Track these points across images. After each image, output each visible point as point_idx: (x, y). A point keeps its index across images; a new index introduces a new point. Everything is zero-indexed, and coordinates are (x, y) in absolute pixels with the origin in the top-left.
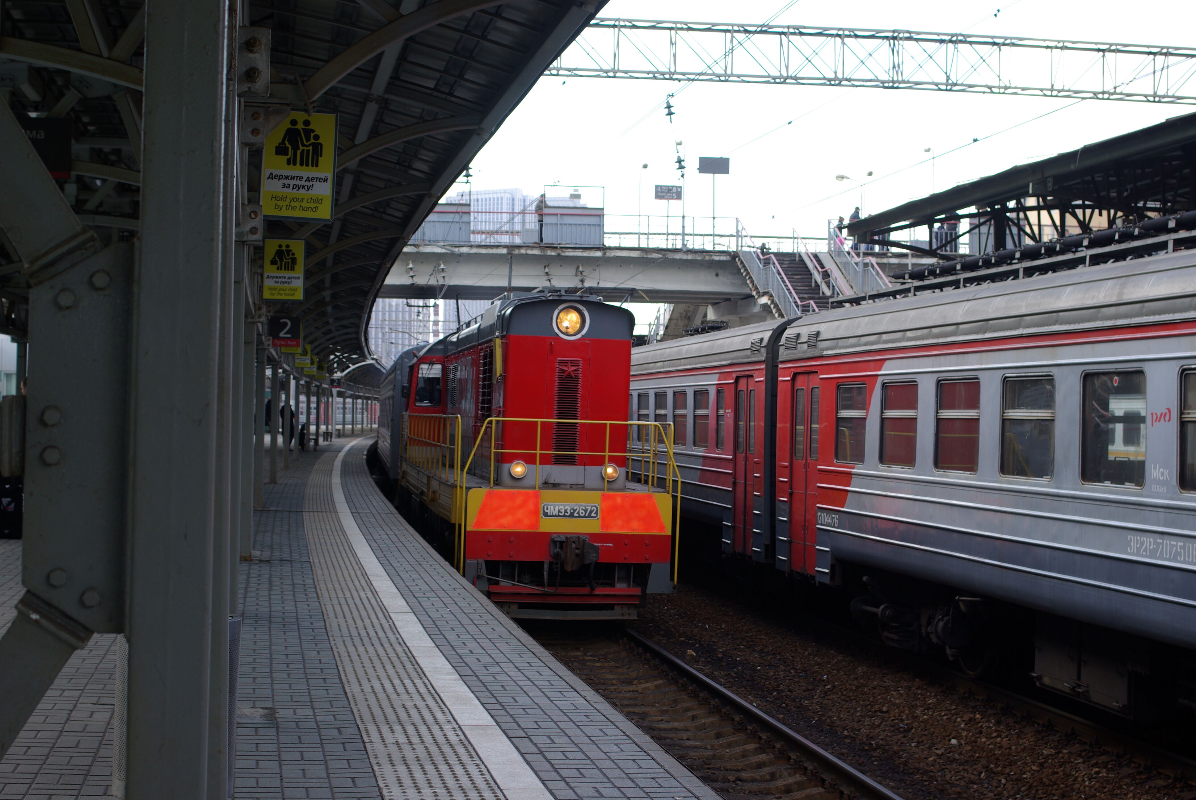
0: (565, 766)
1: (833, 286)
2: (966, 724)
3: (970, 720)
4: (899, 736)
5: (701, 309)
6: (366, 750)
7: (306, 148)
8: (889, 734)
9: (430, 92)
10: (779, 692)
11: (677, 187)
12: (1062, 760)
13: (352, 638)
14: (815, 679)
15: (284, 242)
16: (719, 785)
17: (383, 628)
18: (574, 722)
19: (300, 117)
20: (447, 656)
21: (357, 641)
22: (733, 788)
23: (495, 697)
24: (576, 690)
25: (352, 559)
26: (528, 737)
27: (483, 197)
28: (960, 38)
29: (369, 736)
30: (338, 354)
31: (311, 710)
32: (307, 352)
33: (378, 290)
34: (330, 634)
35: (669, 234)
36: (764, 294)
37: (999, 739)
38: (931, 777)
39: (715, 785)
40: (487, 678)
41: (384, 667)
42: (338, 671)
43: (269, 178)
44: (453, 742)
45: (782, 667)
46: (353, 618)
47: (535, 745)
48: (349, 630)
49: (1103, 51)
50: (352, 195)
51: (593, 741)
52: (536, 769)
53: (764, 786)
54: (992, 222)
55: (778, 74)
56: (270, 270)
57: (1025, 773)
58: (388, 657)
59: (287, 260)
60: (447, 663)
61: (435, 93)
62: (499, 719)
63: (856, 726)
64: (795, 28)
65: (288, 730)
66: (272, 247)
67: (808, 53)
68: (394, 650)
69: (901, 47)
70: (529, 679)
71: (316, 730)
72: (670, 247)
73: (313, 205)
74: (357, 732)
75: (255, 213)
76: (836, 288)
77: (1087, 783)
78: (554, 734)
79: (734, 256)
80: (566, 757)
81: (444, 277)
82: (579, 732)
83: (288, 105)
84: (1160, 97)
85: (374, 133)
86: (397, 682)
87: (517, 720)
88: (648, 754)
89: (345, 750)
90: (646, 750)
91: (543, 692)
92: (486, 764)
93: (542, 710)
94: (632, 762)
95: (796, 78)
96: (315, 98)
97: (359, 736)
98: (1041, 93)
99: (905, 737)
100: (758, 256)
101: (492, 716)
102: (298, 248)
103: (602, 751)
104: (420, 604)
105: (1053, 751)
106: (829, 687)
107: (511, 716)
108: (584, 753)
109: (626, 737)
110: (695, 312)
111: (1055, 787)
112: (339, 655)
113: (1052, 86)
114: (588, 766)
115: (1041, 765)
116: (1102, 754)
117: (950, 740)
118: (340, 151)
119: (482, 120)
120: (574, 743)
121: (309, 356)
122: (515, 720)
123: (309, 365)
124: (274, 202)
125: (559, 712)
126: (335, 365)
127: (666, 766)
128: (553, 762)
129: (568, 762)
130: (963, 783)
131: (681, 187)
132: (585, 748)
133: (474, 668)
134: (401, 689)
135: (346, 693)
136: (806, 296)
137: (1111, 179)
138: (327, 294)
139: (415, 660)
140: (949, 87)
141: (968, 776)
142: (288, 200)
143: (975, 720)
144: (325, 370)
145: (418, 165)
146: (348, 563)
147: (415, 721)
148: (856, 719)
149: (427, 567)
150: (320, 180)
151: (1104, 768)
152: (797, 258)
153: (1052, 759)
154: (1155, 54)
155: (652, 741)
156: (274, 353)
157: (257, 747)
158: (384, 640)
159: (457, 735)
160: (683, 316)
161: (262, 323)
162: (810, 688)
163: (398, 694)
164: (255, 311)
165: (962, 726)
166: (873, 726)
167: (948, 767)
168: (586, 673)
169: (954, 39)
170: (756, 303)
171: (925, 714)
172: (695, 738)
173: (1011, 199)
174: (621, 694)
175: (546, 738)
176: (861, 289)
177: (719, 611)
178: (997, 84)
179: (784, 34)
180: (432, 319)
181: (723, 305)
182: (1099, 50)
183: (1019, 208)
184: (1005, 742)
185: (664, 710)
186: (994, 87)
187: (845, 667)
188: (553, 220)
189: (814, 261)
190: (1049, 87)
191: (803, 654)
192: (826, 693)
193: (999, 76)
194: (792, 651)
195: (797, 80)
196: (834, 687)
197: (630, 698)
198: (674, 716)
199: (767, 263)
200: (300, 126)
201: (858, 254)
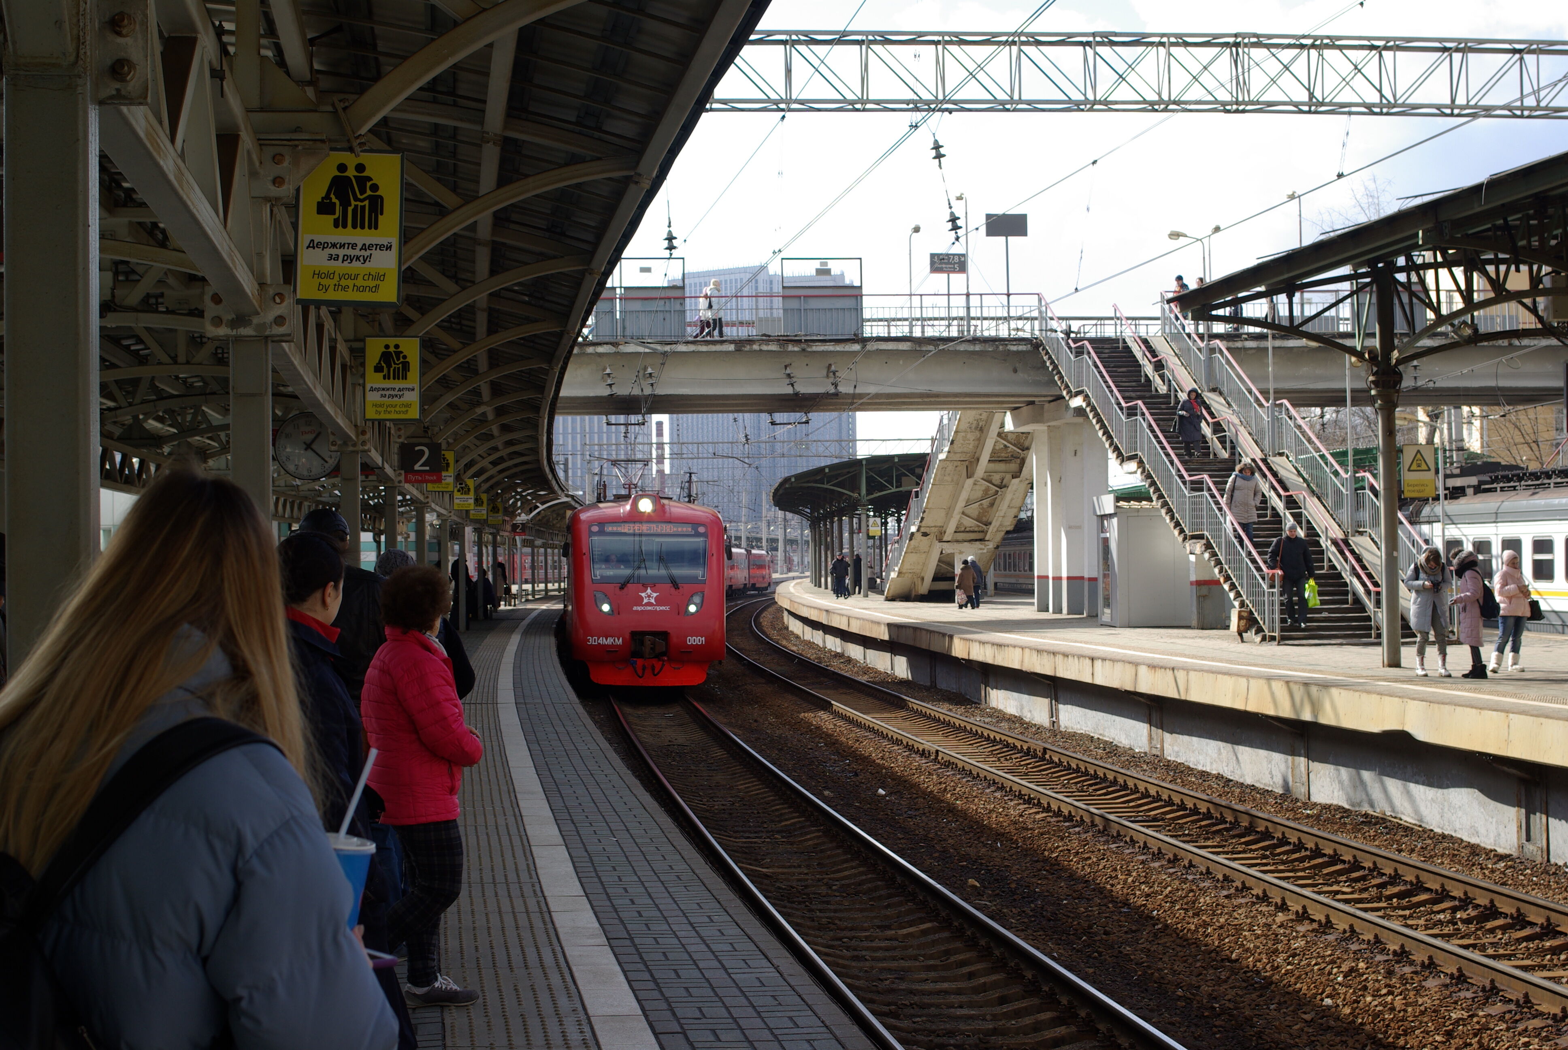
1: (1169, 381)
2: (1345, 977)
3: (1352, 970)
4: (1254, 996)
5: (997, 417)
8: (1240, 993)
9: (568, 127)
10: (1091, 935)
11: (956, 255)
12: (1477, 1027)
14: (1140, 916)
15: (392, 342)
17: (516, 870)
18: (754, 1007)
19: (351, 160)
20: (597, 909)
21: (476, 889)
23: (649, 971)
24: (766, 957)
25: (499, 770)
26: (683, 1033)
28: (1325, 41)
29: (454, 1036)
30: (519, 490)
32: (469, 490)
33: (554, 405)
35: (950, 319)
36: (1078, 394)
37: (1390, 998)
40: (646, 942)
41: (503, 928)
43: (308, 247)
44: (573, 1044)
45: (1096, 900)
46: (479, 856)
47: (691, 1044)
49: (1520, 51)
51: (775, 1036)
54: (1374, 288)
55: (1082, 99)
56: (374, 380)
58: (513, 913)
59: (396, 365)
60: (594, 920)
61: (577, 129)
63: (1194, 980)
64: (1103, 35)
66: (375, 348)
67: (1121, 68)
68: (525, 902)
69: (1246, 57)
70: (704, 941)
73: (372, 283)
75: (279, 295)
76: (1173, 382)
78: (721, 1026)
79: (1035, 344)
81: (652, 385)
82: (757, 1023)
83: (322, 141)
85: (504, 180)
86: (515, 951)
87: (673, 1005)
91: (720, 962)
93: (713, 989)
95: (1106, 102)
96: (362, 132)
98: (1437, 112)
99: (1261, 996)
102: (411, 348)
104: (578, 832)
105: (1466, 1015)
106: (1160, 926)
107: (666, 999)
110: (989, 421)
113: (1453, 100)
115: (1449, 1034)
116: (1534, 1017)
117: (1322, 1000)
119: (637, 164)
120: (747, 1039)
121: (472, 495)
122: (670, 1005)
124: (317, 280)
125: (734, 991)
133: (630, 927)
134: (518, 961)
136: (1133, 394)
137: (1532, 222)
140: (1313, 108)
142: (337, 278)
143: (1357, 970)
144: (501, 514)
146: (492, 775)
147: (526, 1012)
148: (1195, 972)
149: (601, 779)
150: (381, 247)
151: (1536, 1037)
152: (1120, 344)
153: (1464, 1025)
158: (514, 887)
159: (582, 1032)
160: (974, 426)
162: (1134, 928)
163: (512, 970)
165: (1340, 979)
166: (1219, 982)
167: (1320, 1038)
168: (828, 914)
169: (1318, 42)
170: (1067, 406)
171: (1289, 964)
172: (971, 1005)
173: (1398, 253)
174: (874, 944)
175: (708, 1032)
176: (1207, 383)
177: (1015, 823)
178: (1377, 101)
179: (1088, 44)
180: (654, 439)
181: (1025, 410)
182: (1514, 51)
183: (1411, 267)
184: (1399, 1002)
185: (932, 966)
186: (1374, 105)
187: (1182, 898)
188: (794, 304)
189: (1143, 347)
190: (1448, 102)
191: (1125, 881)
192: (1155, 935)
193: (1380, 91)
194: (1111, 877)
195: (1108, 105)
196: (1166, 926)
197: (887, 949)
198: (943, 974)
199: (1079, 352)
200: (351, 173)
201: (1201, 337)
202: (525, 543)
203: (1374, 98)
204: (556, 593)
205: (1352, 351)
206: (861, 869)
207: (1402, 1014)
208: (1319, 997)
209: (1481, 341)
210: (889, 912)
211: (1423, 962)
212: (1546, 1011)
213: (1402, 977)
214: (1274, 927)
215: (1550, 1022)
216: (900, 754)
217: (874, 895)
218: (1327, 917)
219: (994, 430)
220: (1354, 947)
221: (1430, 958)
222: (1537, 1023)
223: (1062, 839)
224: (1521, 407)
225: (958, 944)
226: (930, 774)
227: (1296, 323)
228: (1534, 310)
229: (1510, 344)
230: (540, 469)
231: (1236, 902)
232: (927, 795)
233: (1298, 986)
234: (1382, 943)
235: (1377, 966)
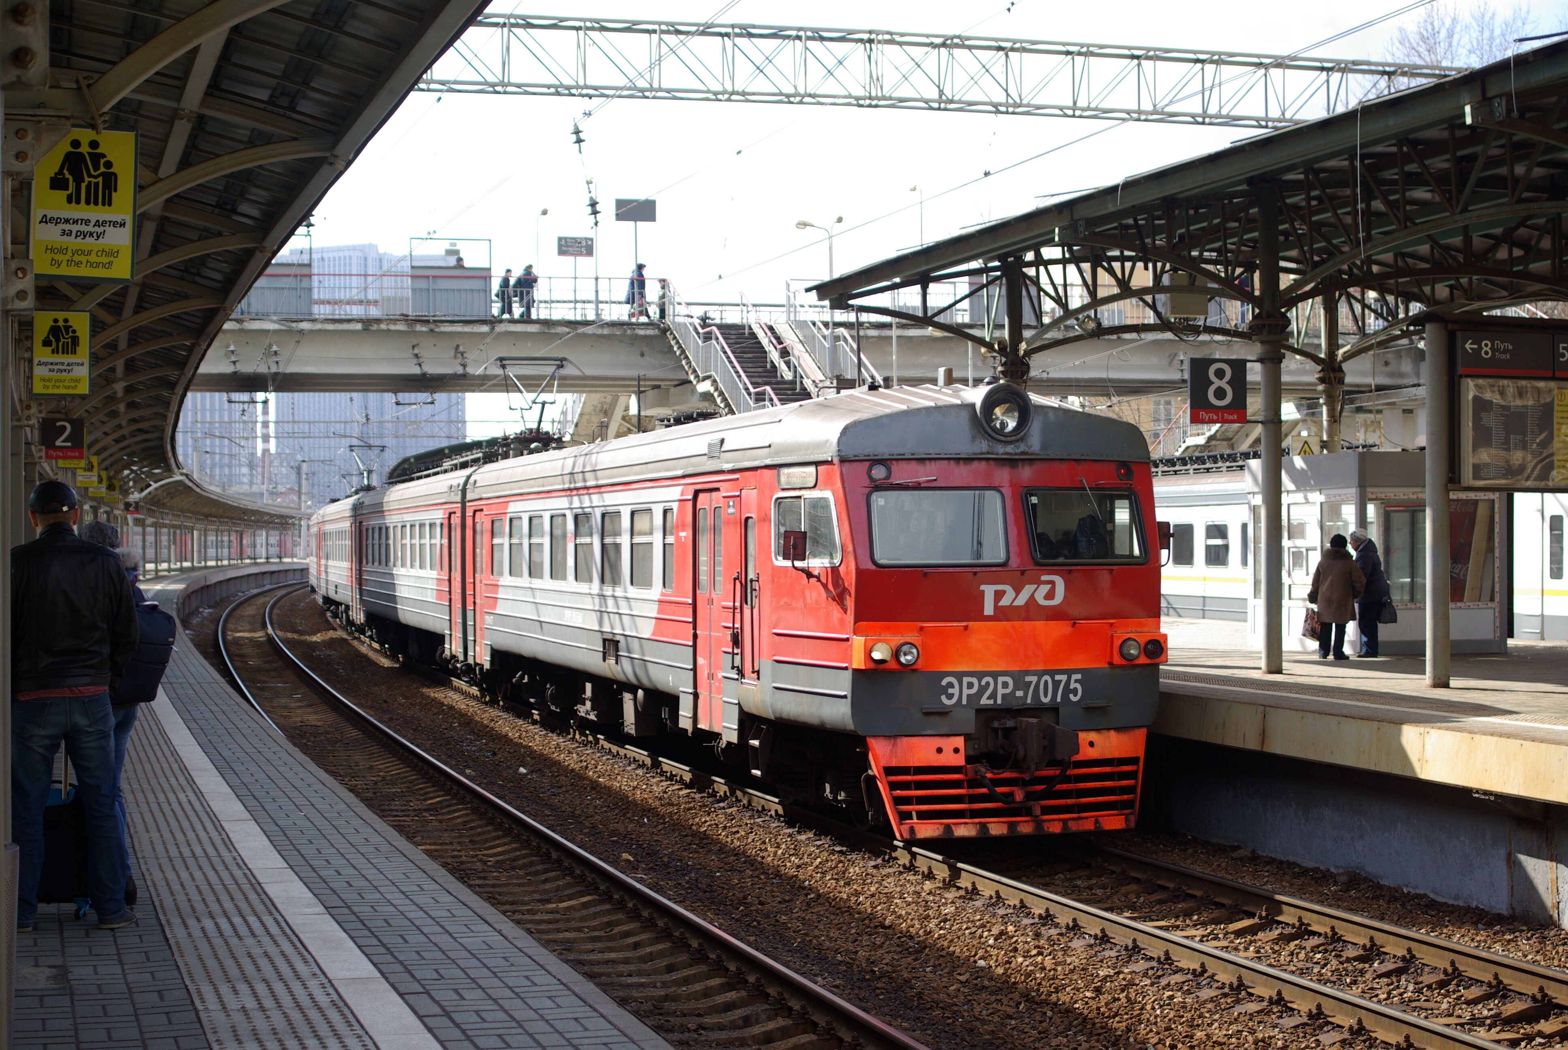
0: (482, 1032)
1: (795, 367)
2: (996, 940)
3: (1002, 933)
4: (909, 959)
5: (622, 400)
6: (200, 1022)
7: (93, 180)
8: (896, 957)
9: (262, 106)
10: (747, 905)
11: (586, 239)
12: (1124, 983)
13: (171, 860)
14: (793, 887)
15: (61, 315)
16: (677, 1036)
17: (213, 844)
18: (488, 968)
19: (85, 136)
20: (305, 880)
21: (178, 863)
22: (696, 1040)
23: (376, 937)
24: (486, 922)
25: (165, 748)
26: (427, 993)
27: (331, 255)
28: (956, 41)
29: (203, 1001)
30: (135, 468)
31: (119, 967)
32: (92, 467)
33: (190, 381)
34: (139, 855)
35: (576, 302)
36: (705, 379)
37: (1039, 958)
38: (955, 1012)
39: (670, 1036)
40: (364, 910)
41: (218, 900)
42: (155, 907)
43: (41, 222)
44: (322, 1005)
45: (748, 872)
46: (171, 831)
47: (437, 1003)
48: (166, 848)
49: (1138, 57)
50: (155, 250)
51: (517, 994)
52: (442, 1038)
53: (735, 1034)
54: (1004, 281)
55: (720, 89)
56: (42, 354)
57: (1075, 1002)
58: (223, 885)
59: (65, 340)
60: (306, 890)
61: (269, 108)
62: (384, 968)
63: (851, 946)
64: (742, 27)
65: (87, 997)
66: (43, 322)
67: (759, 59)
68: (232, 875)
69: (880, 53)
70: (421, 908)
71: (127, 996)
72: (579, 318)
73: (105, 260)
74: (187, 996)
75: (23, 270)
76: (799, 369)
77: (1158, 1012)
78: (462, 986)
80: (482, 1018)
81: (277, 363)
82: (496, 982)
83: (67, 118)
84: (1211, 117)
85: (185, 163)
86: (237, 920)
87: (410, 967)
88: (595, 1010)
89: (170, 1023)
90: (591, 1003)
91: (442, 926)
92: (371, 1034)
93: (443, 952)
94: (574, 1022)
95: (743, 94)
96: (106, 109)
97: (189, 1002)
98: (1061, 113)
99: (916, 960)
100: (696, 329)
101: (375, 965)
102: (81, 323)
103: (531, 1008)
104: (263, 807)
105: (1112, 972)
106: (812, 896)
107: (401, 963)
108: (505, 1011)
109: (562, 987)
110: (614, 404)
111: (1117, 1019)
112: (155, 885)
113: (1075, 103)
114: (513, 1031)
115: (1098, 991)
116: (1175, 972)
117: (975, 962)
118: (140, 188)
119: (335, 144)
120: (490, 998)
121: (95, 472)
122: (406, 968)
123: (96, 484)
124: (50, 256)
125: (465, 954)
126: (131, 483)
127: (621, 1025)
128: (464, 1027)
129: (485, 1025)
130: (997, 1019)
131: (592, 240)
132: (506, 1004)
133: (344, 896)
134: (243, 930)
135: (167, 939)
136: (759, 380)
137: (1157, 222)
138: (119, 388)
139: (262, 888)
140: (943, 105)
141: (1003, 1008)
142: (70, 253)
143: (1007, 933)
144: (117, 491)
145: (244, 208)
146: (159, 754)
147: (267, 977)
148: (851, 938)
149: (269, 755)
150: (115, 224)
152: (747, 331)
154: (1203, 62)
155: (597, 990)
156: (48, 469)
157: (44, 1025)
158: (216, 861)
159: (328, 994)
160: (598, 409)
161: (32, 427)
162: (787, 898)
163: (240, 938)
164: (22, 410)
165: (991, 942)
166: (875, 947)
167: (976, 997)
168: (487, 890)
169: (949, 42)
170: (694, 390)
171: (941, 929)
172: (640, 973)
173: (1027, 249)
174: (537, 917)
175: (451, 992)
176: (831, 371)
177: (660, 799)
178: (1004, 101)
179: (727, 35)
180: (260, 418)
181: (651, 394)
182: (1133, 57)
183: (1039, 261)
184: (1048, 962)
185: (596, 937)
186: (1001, 105)
187: (832, 869)
188: (423, 284)
189: (769, 333)
190: (1071, 104)
191: (775, 853)
192: (808, 904)
193: (1006, 91)
194: (761, 850)
195: (745, 96)
196: (819, 896)
197: (550, 922)
198: (610, 944)
199: (708, 337)
200: (85, 149)
201: (826, 325)
202: (137, 522)
203: (1000, 97)
204: (166, 573)
205: (980, 341)
206: (514, 845)
207: (1052, 973)
208: (972, 959)
209: (1104, 334)
210: (547, 886)
211: (1068, 924)
212: (1186, 967)
213: (1049, 939)
214: (923, 894)
215: (1190, 977)
216: (536, 733)
217: (530, 870)
218: (974, 884)
219: (618, 413)
220: (1001, 912)
221: (1074, 920)
222: (1178, 978)
223: (709, 814)
224: (1125, 399)
225: (620, 916)
226: (570, 753)
227: (929, 314)
228: (1153, 307)
229: (1119, 338)
230: (162, 448)
231: (885, 871)
232: (568, 771)
233: (952, 949)
234: (1027, 908)
235: (1025, 929)
